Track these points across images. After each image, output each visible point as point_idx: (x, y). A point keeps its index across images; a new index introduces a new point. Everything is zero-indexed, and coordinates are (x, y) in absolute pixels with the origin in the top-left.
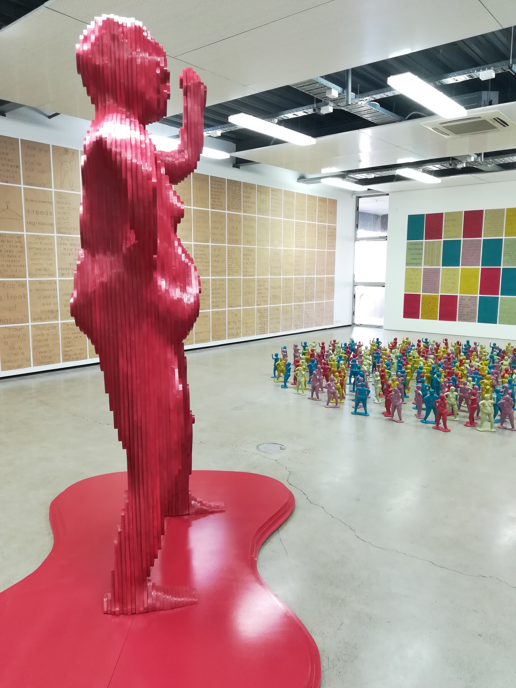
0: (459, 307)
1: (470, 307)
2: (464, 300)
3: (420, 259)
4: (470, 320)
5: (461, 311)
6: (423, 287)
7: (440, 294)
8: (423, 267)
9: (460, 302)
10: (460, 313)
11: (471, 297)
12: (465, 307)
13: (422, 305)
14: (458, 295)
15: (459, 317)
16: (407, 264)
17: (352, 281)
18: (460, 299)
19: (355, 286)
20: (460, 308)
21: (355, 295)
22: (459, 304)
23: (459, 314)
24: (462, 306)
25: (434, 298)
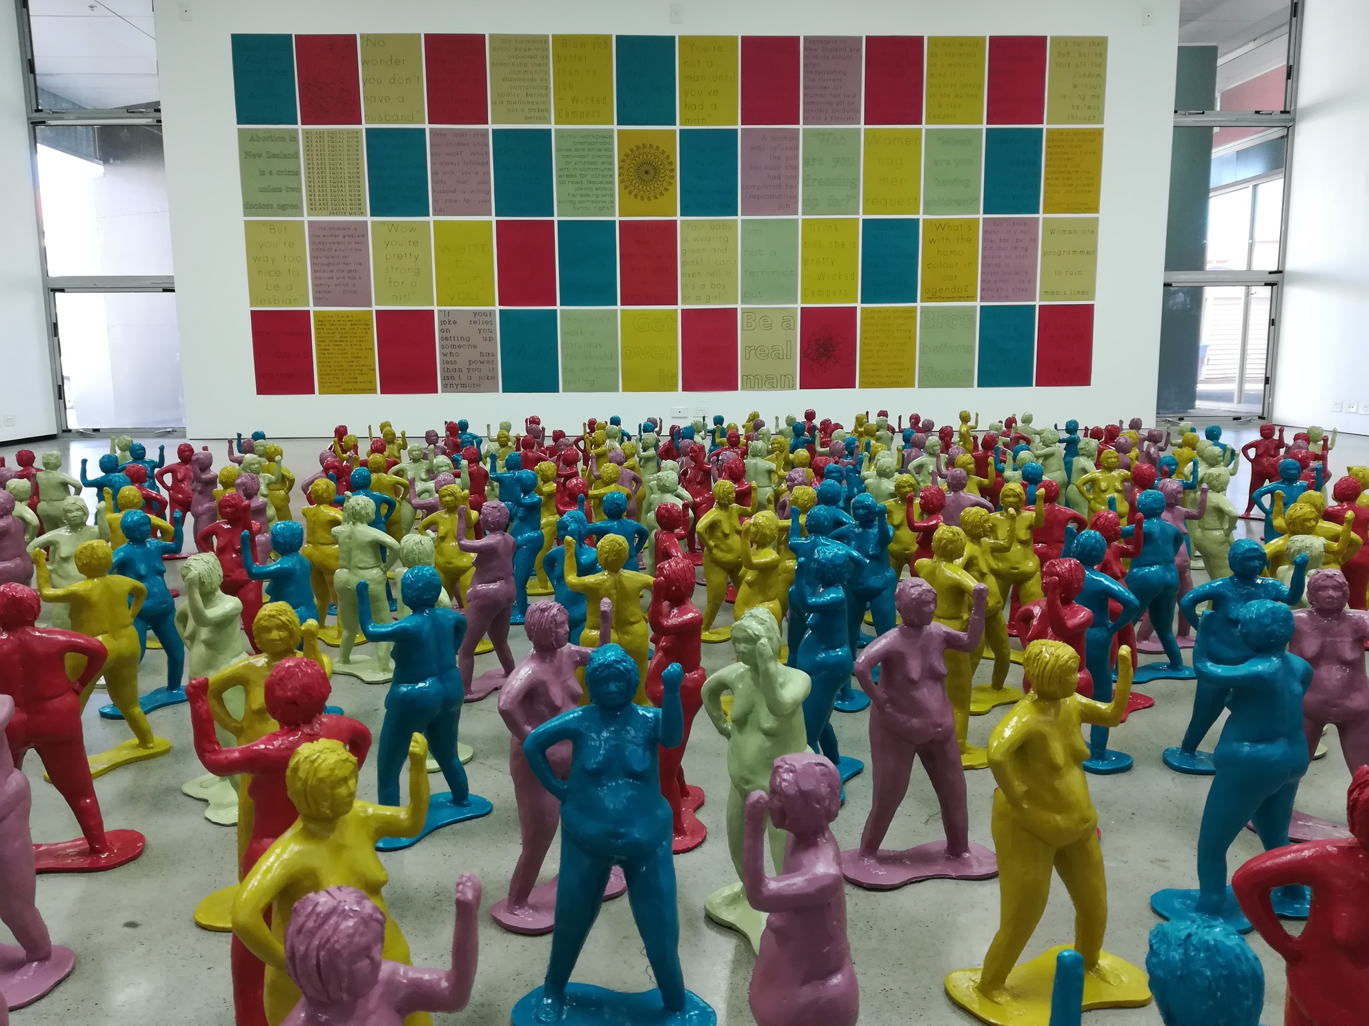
0: (442, 346)
1: (475, 347)
2: (455, 322)
3: (293, 190)
4: (479, 385)
5: (448, 358)
6: (315, 285)
7: (375, 308)
8: (306, 218)
9: (441, 330)
10: (446, 366)
11: (475, 313)
12: (460, 347)
13: (318, 345)
14: (436, 308)
15: (443, 378)
16: (249, 208)
17: (36, 272)
18: (442, 322)
19: (54, 290)
20: (445, 351)
21: (55, 326)
22: (442, 339)
23: (443, 370)
24: (449, 343)
25: (359, 322)
